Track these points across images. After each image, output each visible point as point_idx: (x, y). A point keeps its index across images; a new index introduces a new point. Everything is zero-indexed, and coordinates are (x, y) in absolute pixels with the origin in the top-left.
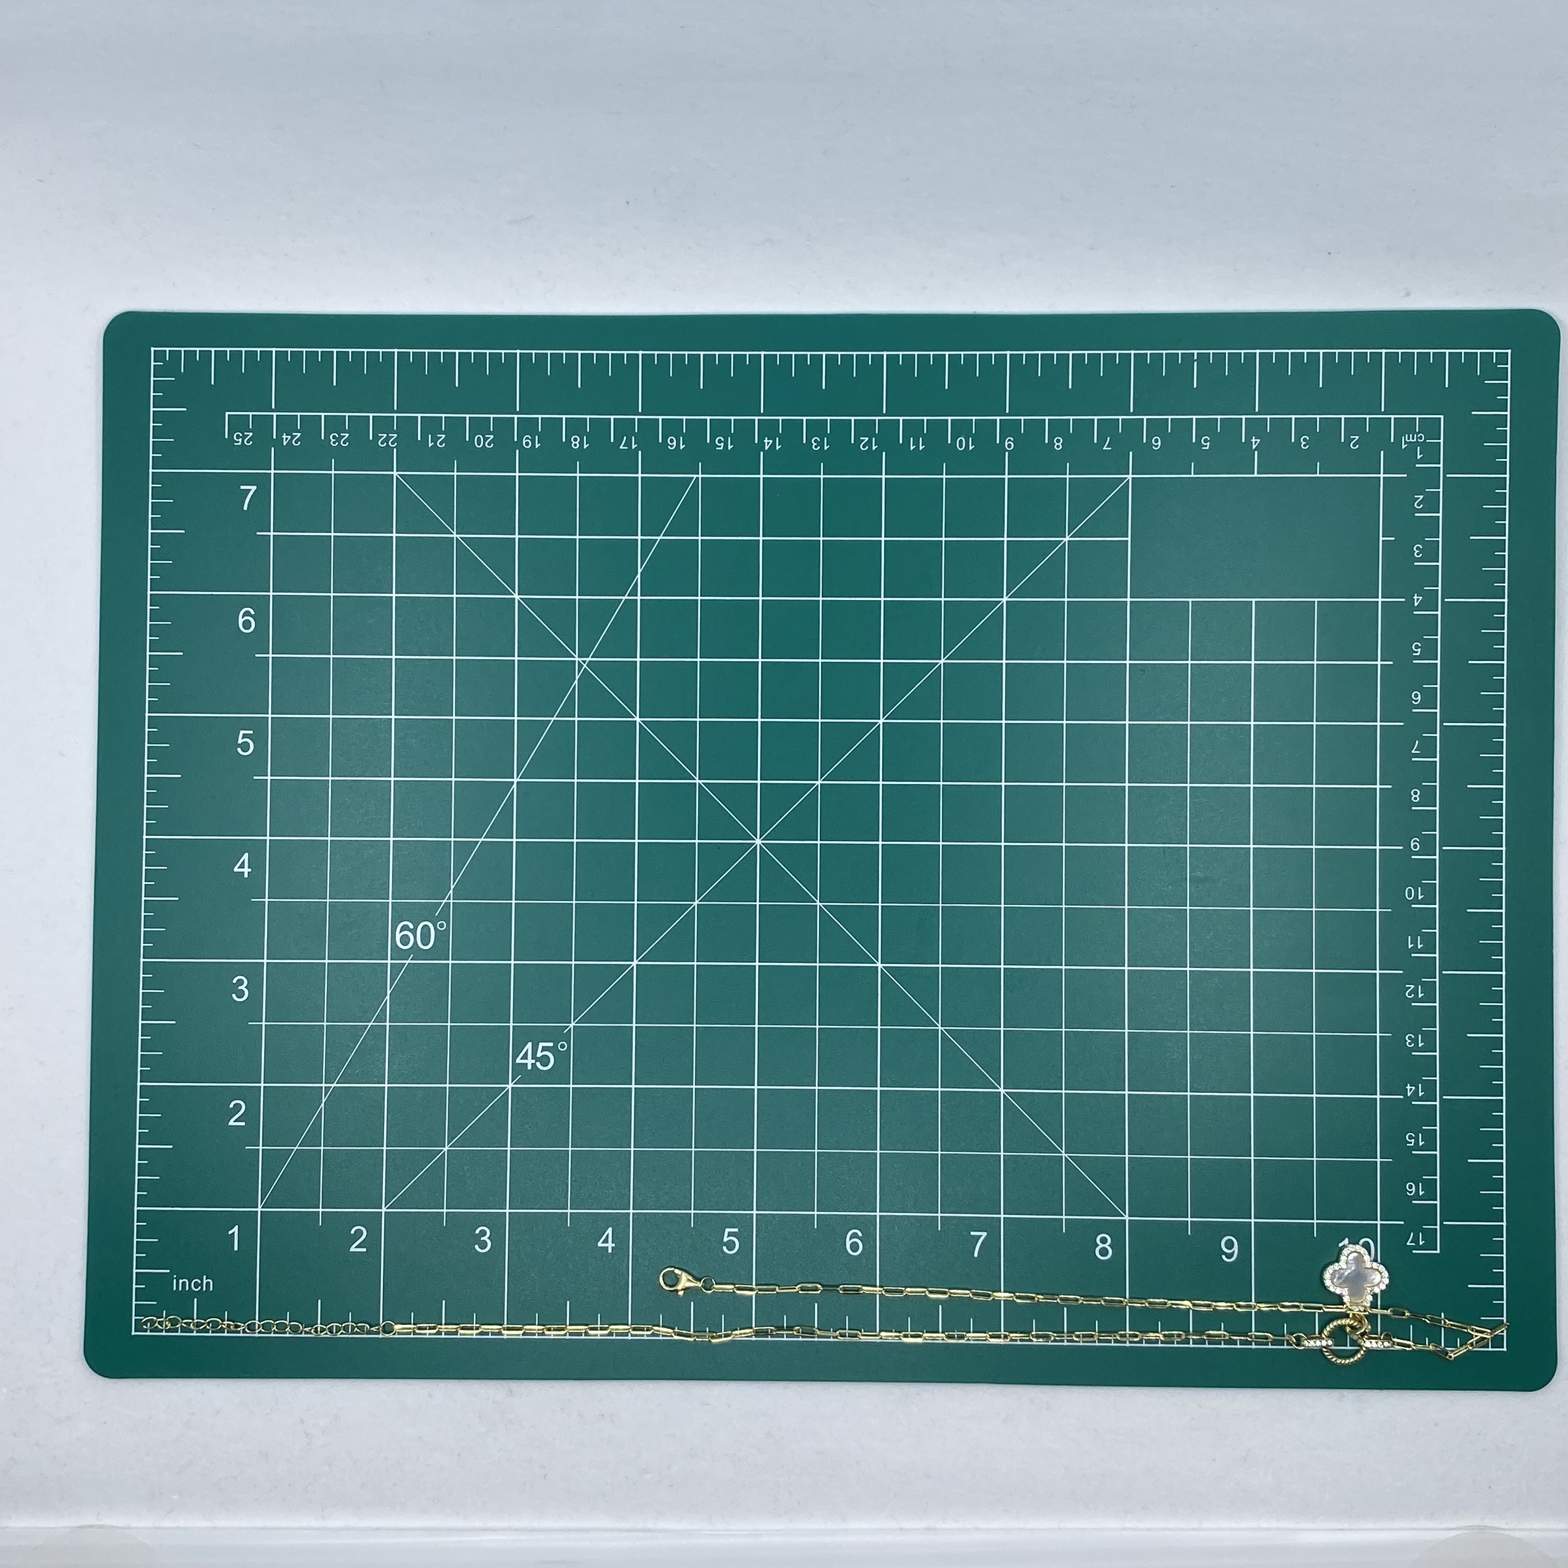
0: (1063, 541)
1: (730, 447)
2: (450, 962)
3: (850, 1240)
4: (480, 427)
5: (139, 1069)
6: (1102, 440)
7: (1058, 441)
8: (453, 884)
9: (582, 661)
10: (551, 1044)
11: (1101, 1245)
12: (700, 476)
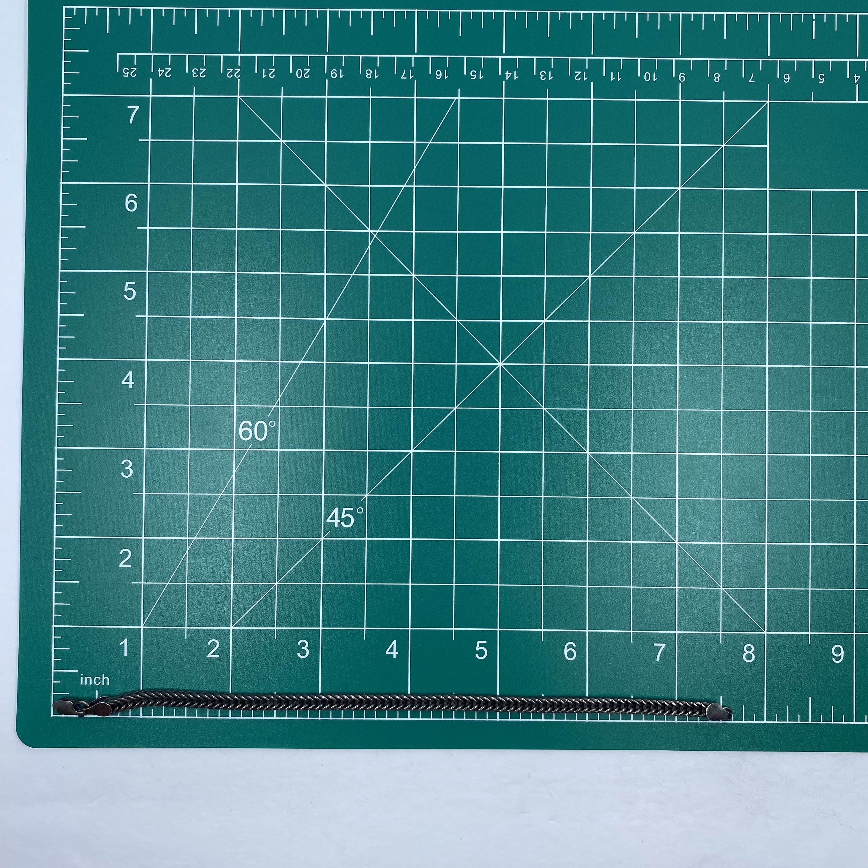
0: (721, 147)
1: (481, 78)
2: (279, 450)
3: (567, 649)
4: (300, 63)
5: (55, 526)
6: (748, 76)
7: (717, 76)
8: (281, 394)
9: (373, 232)
10: (352, 509)
11: (747, 652)
12: (459, 98)
